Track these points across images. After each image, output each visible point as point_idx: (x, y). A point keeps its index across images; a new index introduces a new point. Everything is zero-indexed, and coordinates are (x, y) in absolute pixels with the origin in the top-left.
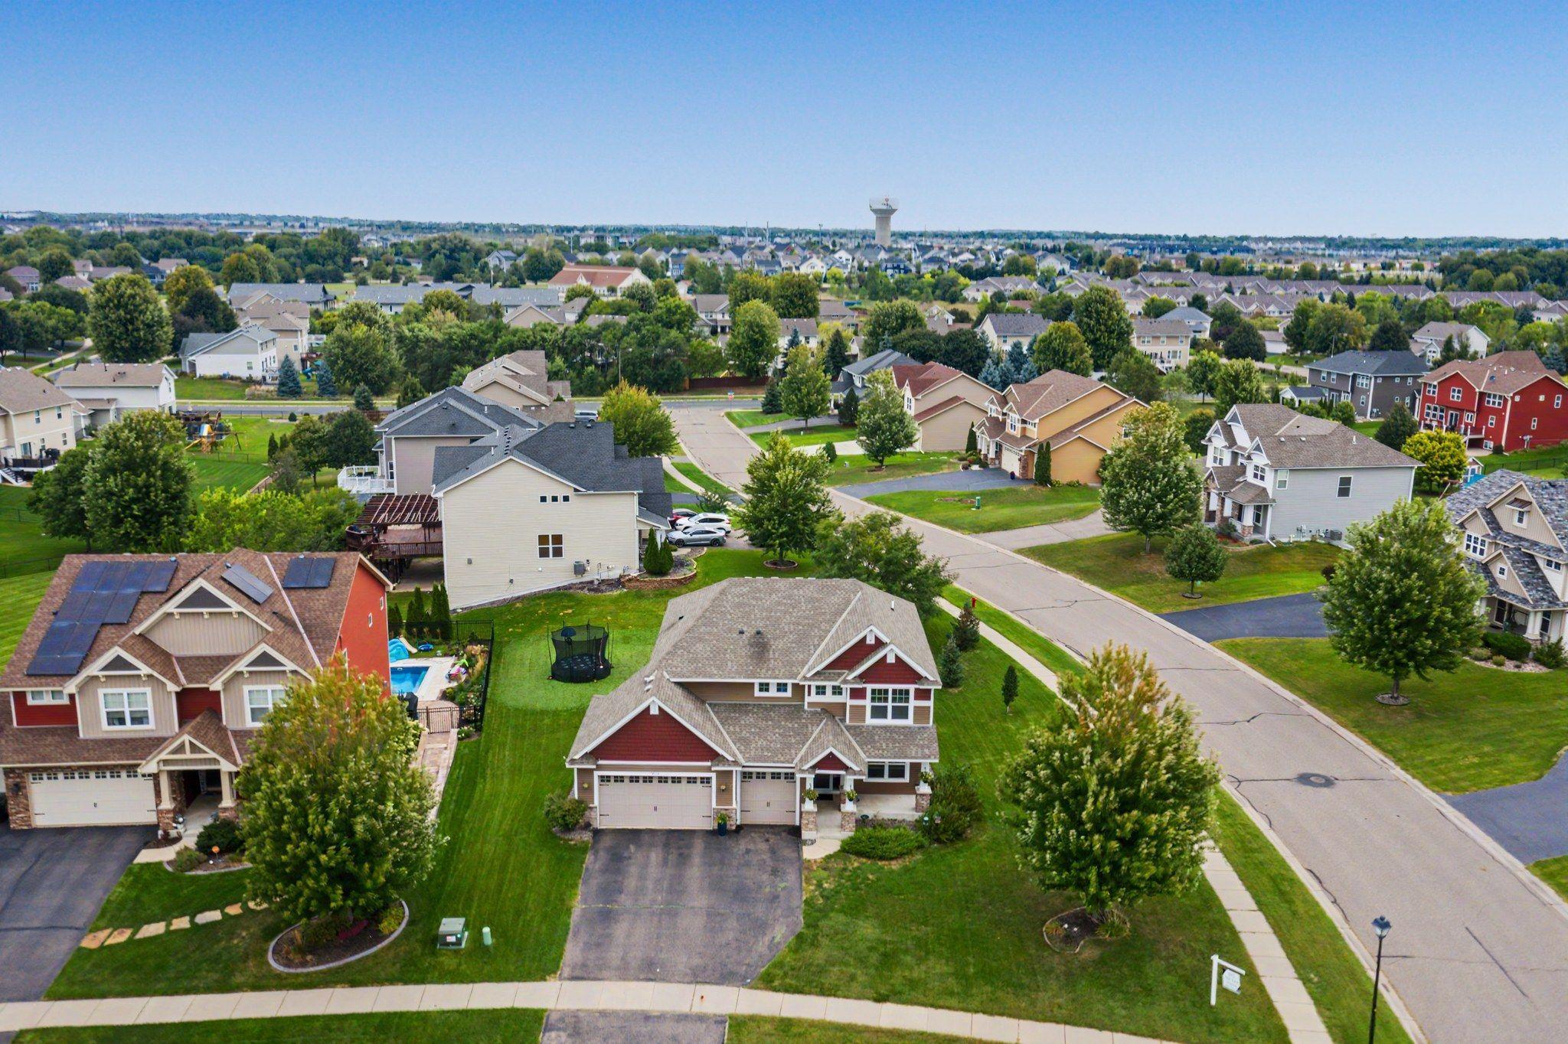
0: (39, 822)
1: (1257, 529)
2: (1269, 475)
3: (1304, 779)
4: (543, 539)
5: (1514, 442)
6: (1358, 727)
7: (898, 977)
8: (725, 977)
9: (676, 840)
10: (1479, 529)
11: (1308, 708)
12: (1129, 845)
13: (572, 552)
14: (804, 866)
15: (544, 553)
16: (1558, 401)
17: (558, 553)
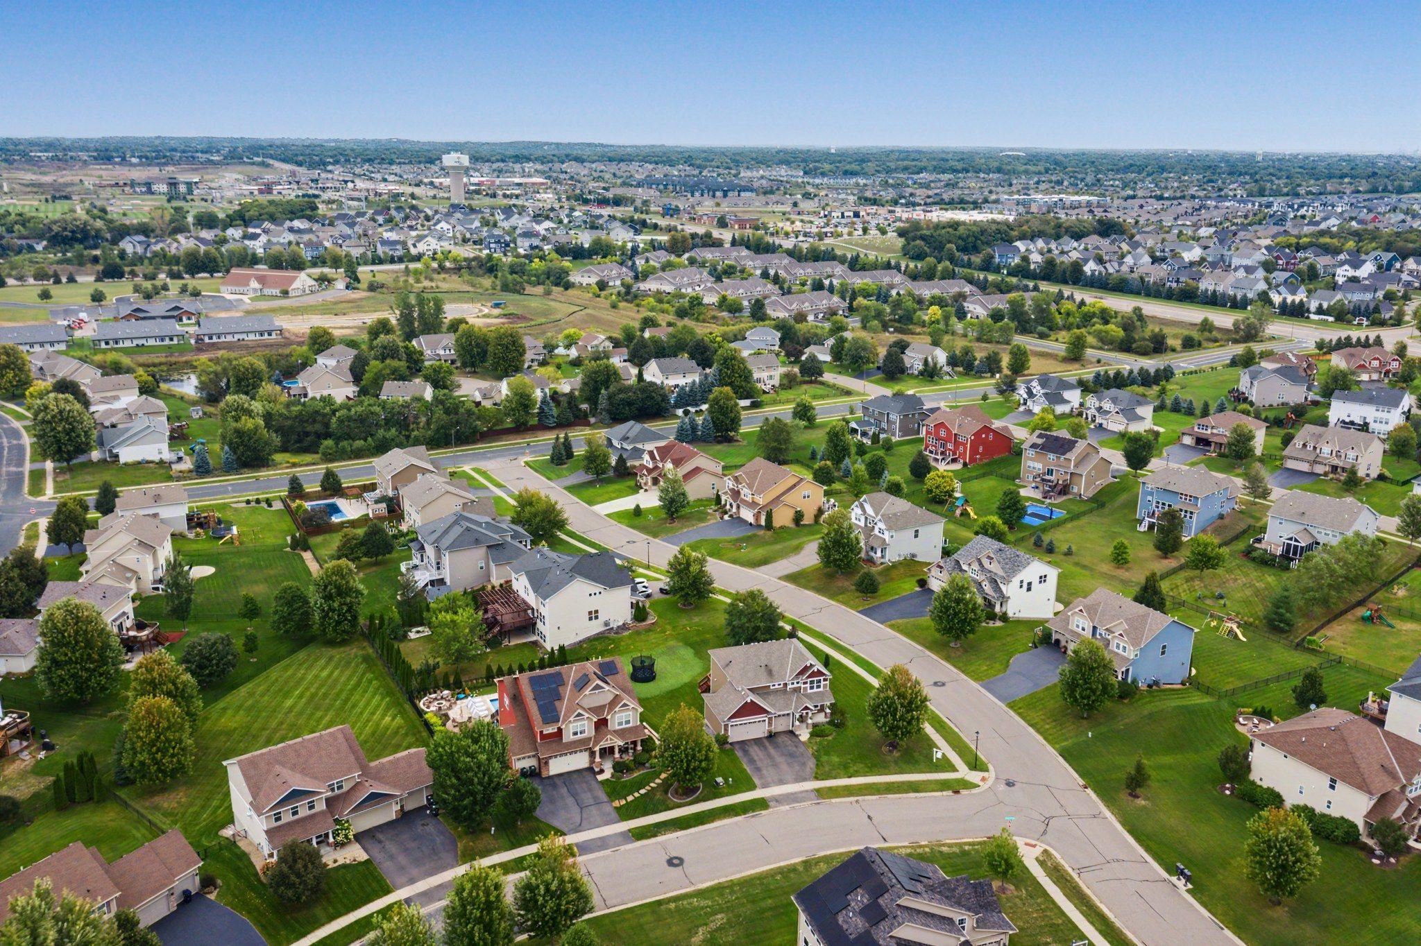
0: (551, 773)
1: (883, 557)
2: (886, 533)
3: (936, 684)
4: (590, 613)
5: (972, 460)
6: (947, 659)
7: (851, 770)
8: (804, 780)
9: (757, 741)
10: (976, 566)
11: (928, 653)
12: (909, 723)
13: (603, 617)
14: (803, 743)
15: (590, 619)
16: (991, 437)
17: (597, 618)
